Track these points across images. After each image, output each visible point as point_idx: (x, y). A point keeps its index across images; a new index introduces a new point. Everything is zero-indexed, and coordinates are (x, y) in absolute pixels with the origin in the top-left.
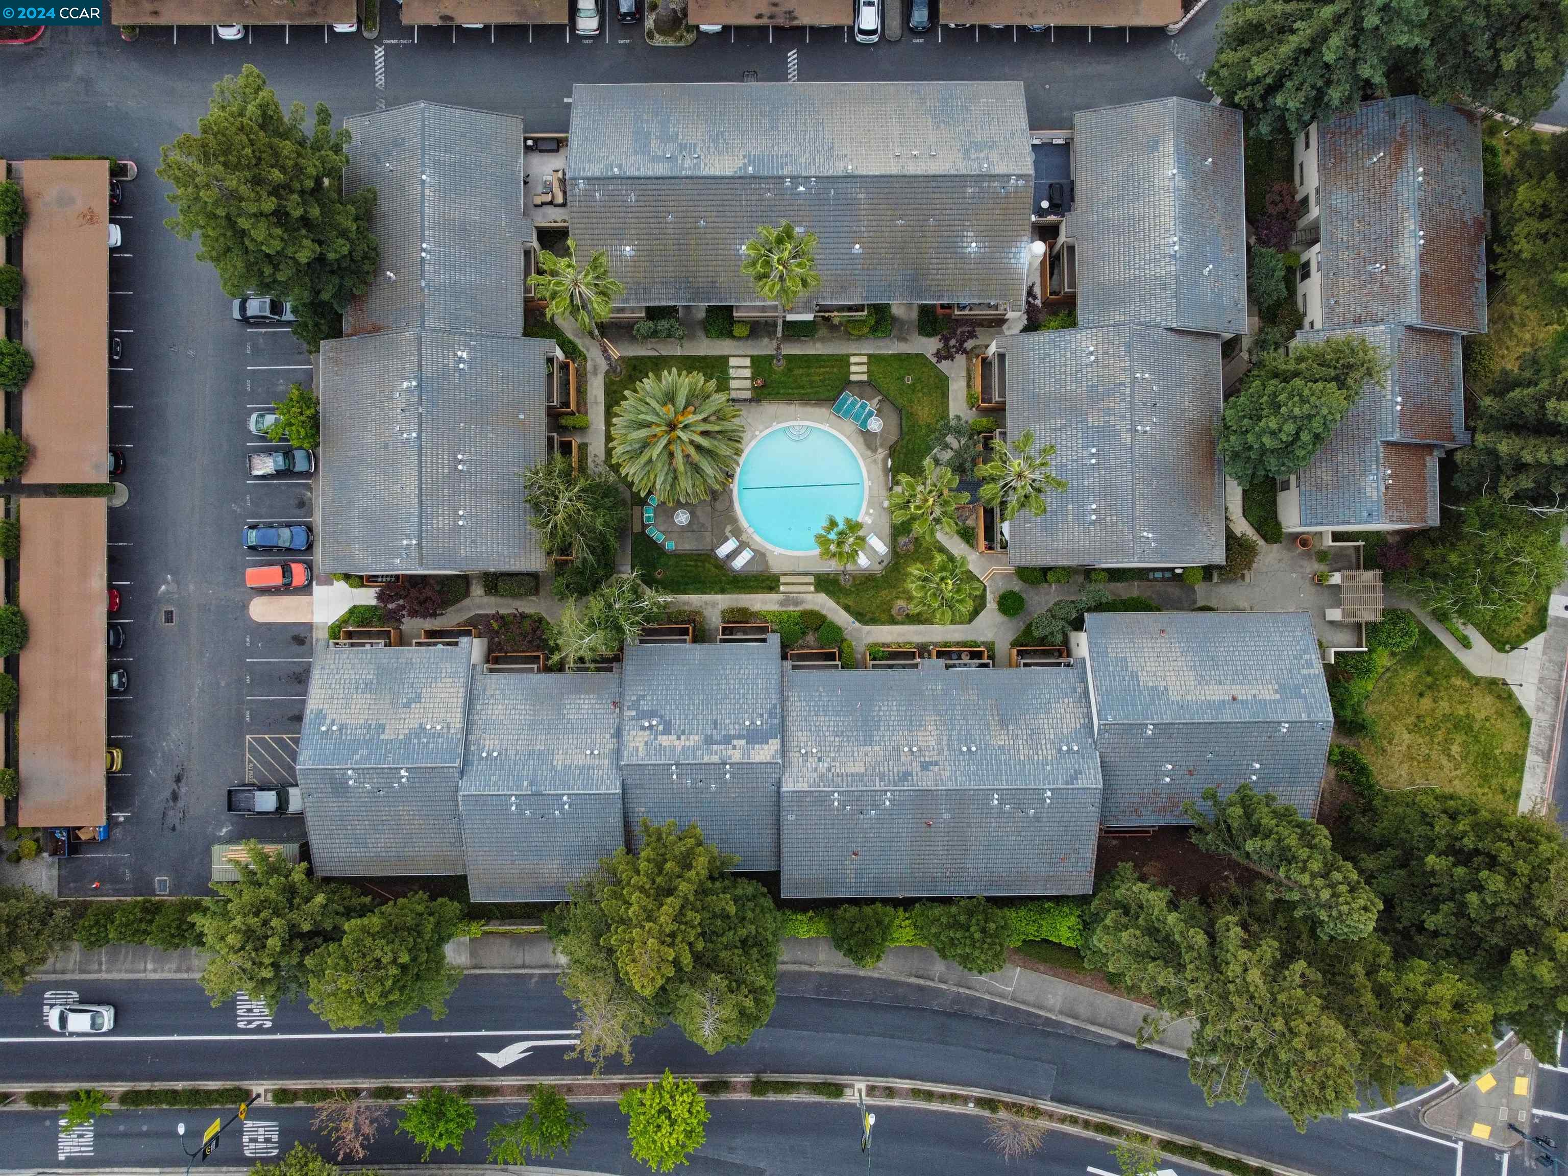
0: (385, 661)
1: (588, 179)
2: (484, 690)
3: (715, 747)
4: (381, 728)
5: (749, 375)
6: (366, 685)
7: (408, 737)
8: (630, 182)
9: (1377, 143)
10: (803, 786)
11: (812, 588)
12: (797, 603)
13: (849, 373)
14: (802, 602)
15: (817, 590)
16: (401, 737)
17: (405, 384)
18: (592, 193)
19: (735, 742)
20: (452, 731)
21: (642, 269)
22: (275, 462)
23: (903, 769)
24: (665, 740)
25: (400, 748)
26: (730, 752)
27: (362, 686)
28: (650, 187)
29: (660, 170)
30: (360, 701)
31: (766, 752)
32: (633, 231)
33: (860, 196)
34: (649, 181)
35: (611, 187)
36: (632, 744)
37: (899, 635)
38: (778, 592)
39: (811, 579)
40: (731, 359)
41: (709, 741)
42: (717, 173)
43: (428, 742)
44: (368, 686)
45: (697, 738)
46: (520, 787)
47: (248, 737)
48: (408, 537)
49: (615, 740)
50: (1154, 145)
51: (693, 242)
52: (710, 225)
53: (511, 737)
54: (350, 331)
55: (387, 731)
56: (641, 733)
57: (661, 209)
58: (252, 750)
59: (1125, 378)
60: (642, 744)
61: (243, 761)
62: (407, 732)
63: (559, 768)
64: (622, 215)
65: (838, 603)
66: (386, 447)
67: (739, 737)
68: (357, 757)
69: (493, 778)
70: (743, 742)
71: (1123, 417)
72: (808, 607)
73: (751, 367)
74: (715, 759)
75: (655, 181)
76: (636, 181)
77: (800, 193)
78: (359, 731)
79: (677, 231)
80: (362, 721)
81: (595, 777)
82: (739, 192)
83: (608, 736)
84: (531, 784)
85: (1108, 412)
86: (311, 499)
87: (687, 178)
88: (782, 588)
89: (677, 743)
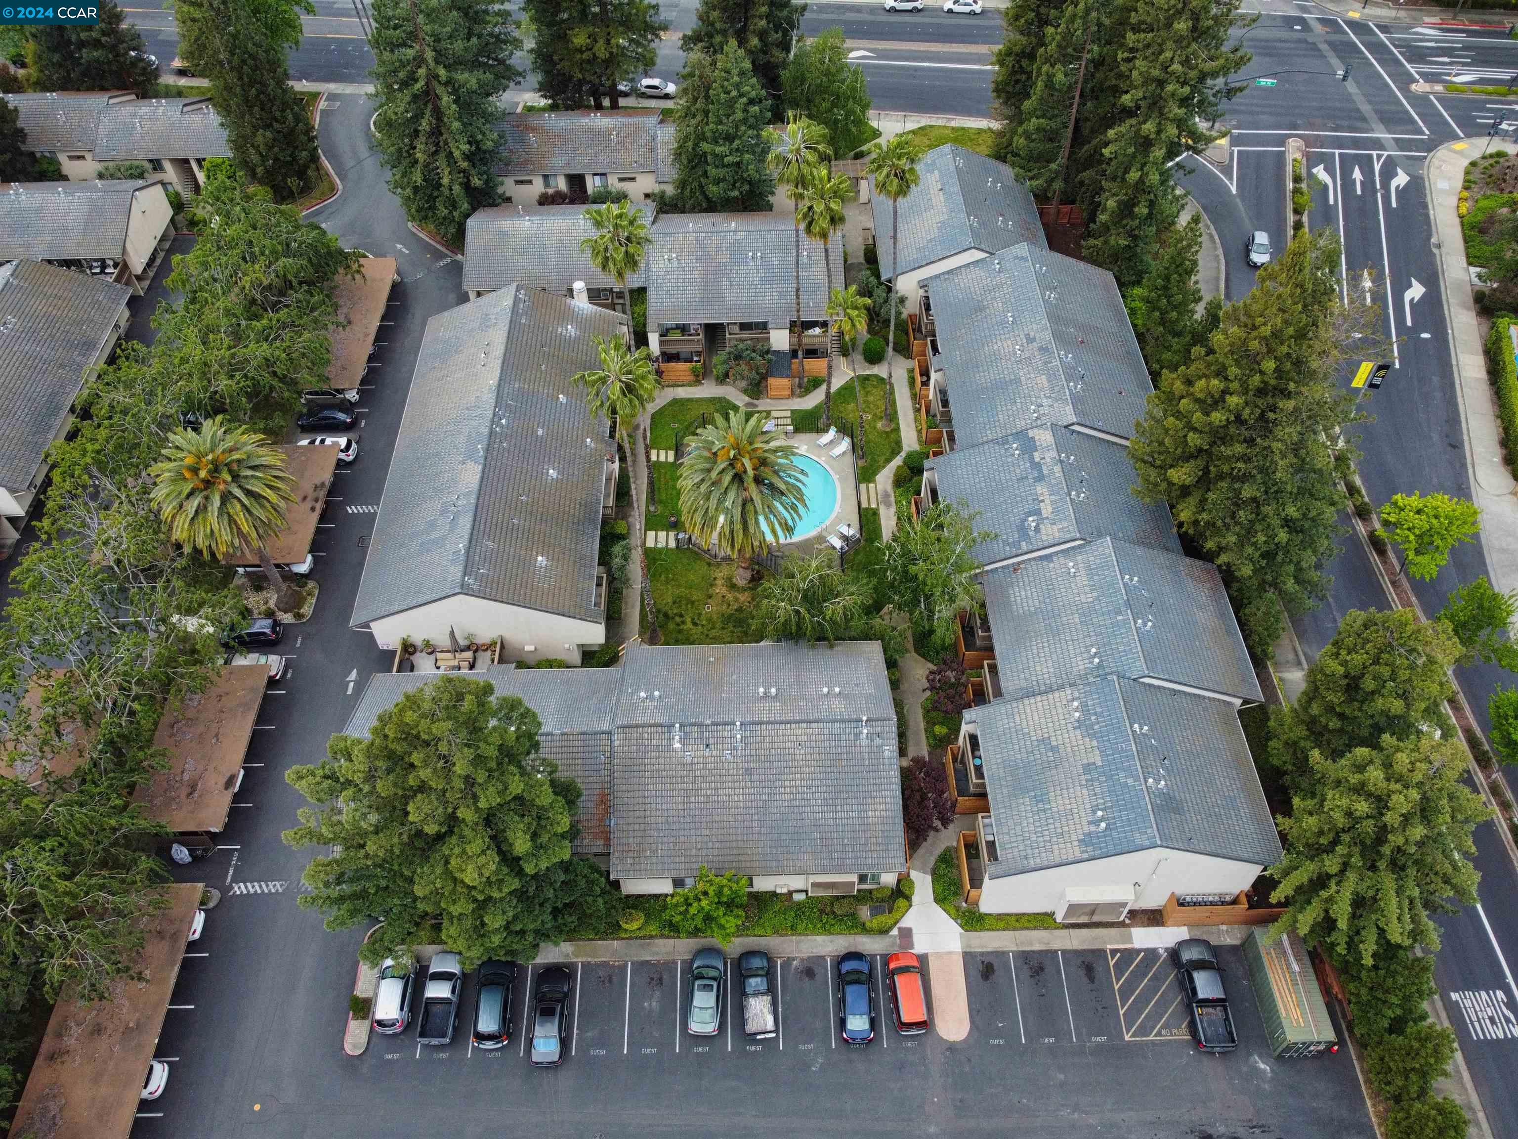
0: (1005, 791)
1: (465, 575)
2: (1022, 689)
3: (1045, 472)
4: (1088, 768)
5: (664, 533)
6: (1037, 802)
7: (1093, 736)
8: (474, 542)
9: (522, 140)
10: (1069, 409)
11: (871, 485)
12: (887, 495)
13: (666, 462)
14: (886, 492)
15: (874, 481)
16: (1095, 743)
17: (677, 745)
18: (479, 577)
19: (1037, 460)
20: (1076, 695)
21: (561, 556)
22: (757, 994)
23: (1037, 353)
24: (1046, 510)
25: (1109, 740)
26: (1048, 460)
27: (1040, 805)
28: (482, 527)
29: (465, 523)
30: (1058, 802)
31: (1044, 437)
32: (523, 553)
33: (517, 386)
34: (476, 527)
35: (477, 558)
36: (1057, 534)
37: (908, 426)
38: (878, 509)
39: (863, 486)
40: (648, 545)
41: (1040, 478)
42: (478, 477)
43: (1095, 714)
44: (1038, 800)
45: (1039, 488)
46: (1125, 622)
47: (1127, 1038)
48: (857, 735)
49: (1054, 558)
50: (504, 234)
51: (541, 510)
52: (526, 492)
53: (1071, 647)
54: (600, 842)
55: (1092, 760)
56: (1043, 531)
57: (505, 525)
58: (1143, 1030)
59: (692, 237)
60: (1054, 527)
61: (1163, 1043)
62: (1087, 739)
63: (1096, 594)
64: (505, 558)
65: (884, 467)
66: (749, 772)
67: (1031, 459)
68: (1130, 781)
69: (1121, 648)
70: (1036, 454)
71: (724, 238)
72: (889, 488)
73: (656, 530)
74: (1057, 469)
75: (477, 523)
76: (475, 537)
77: (508, 423)
78: (1098, 790)
79: (528, 518)
80: (1085, 791)
81: (1098, 561)
82: (499, 464)
83: (1052, 565)
84: (1119, 613)
85: (718, 248)
86: (802, 960)
87: (478, 498)
88: (874, 506)
89: (1047, 502)
